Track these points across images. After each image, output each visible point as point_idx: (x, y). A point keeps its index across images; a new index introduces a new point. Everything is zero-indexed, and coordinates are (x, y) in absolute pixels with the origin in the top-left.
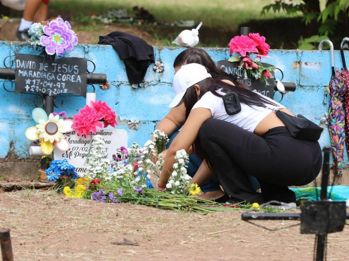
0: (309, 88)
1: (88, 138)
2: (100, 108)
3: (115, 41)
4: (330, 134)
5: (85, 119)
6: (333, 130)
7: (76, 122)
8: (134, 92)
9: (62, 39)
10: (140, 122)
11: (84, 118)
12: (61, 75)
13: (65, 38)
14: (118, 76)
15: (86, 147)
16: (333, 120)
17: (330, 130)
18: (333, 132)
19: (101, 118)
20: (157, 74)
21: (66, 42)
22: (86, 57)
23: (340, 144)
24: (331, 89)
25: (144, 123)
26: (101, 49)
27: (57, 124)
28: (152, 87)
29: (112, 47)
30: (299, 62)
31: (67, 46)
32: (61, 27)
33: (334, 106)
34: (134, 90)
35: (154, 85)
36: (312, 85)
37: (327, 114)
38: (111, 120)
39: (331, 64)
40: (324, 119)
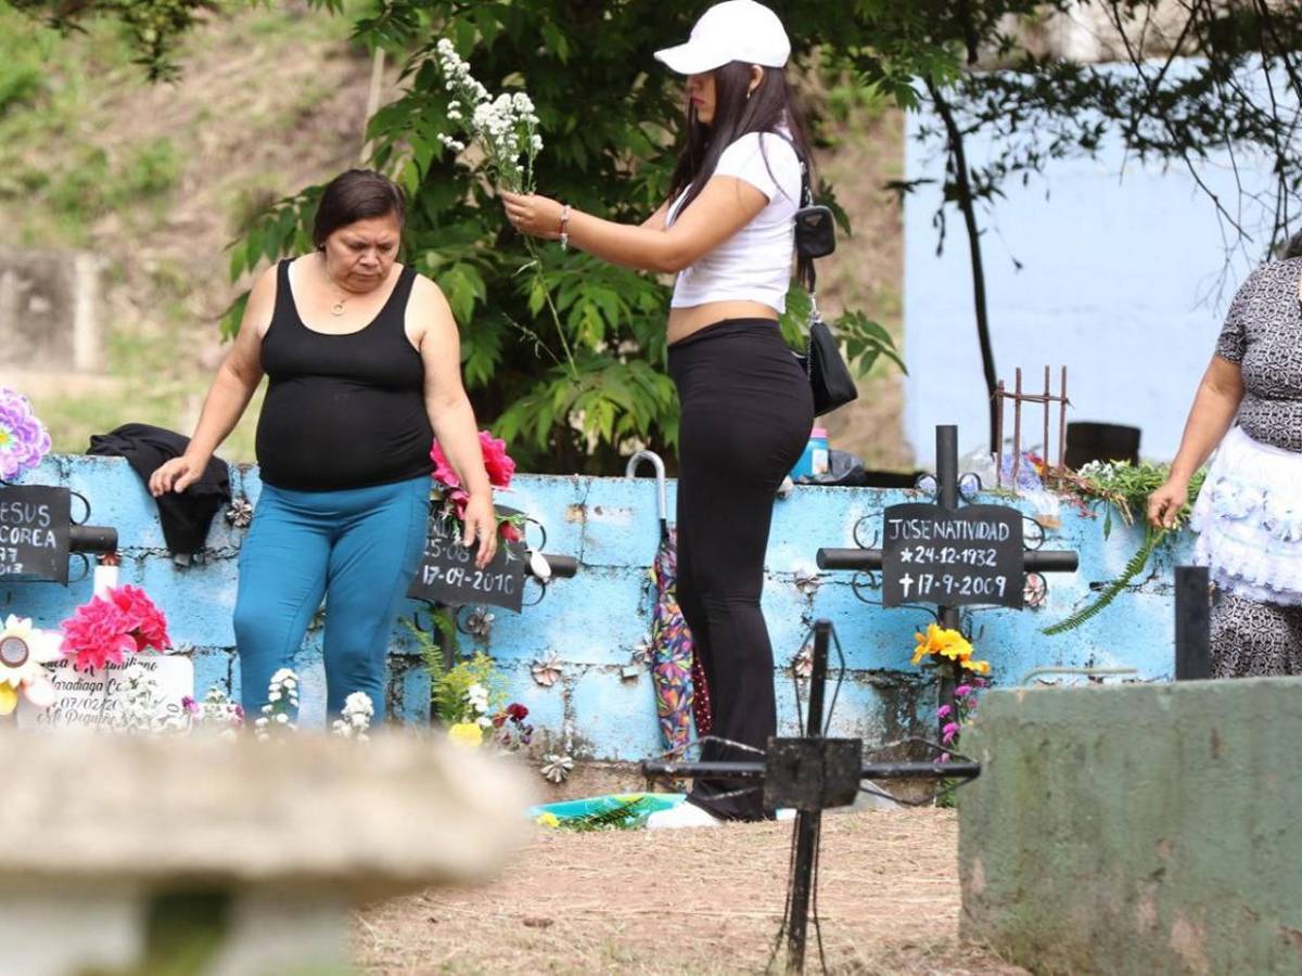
0: (604, 571)
1: (99, 677)
2: (130, 603)
3: (134, 449)
4: (655, 686)
5: (95, 630)
6: (664, 676)
7: (72, 636)
8: (180, 575)
9: (14, 439)
10: (194, 648)
11: (92, 627)
12: (7, 528)
13: (23, 436)
14: (141, 534)
15: (93, 698)
16: (664, 651)
17: (657, 677)
18: (663, 681)
19: (132, 629)
20: (236, 532)
21: (22, 444)
22: (65, 484)
23: (682, 711)
24: (659, 574)
25: (203, 653)
26: (99, 466)
27: (25, 640)
28: (224, 562)
29: (126, 462)
30: (582, 507)
31: (27, 457)
32: (13, 408)
33: (666, 617)
34: (179, 570)
35: (227, 558)
36: (613, 563)
37: (648, 638)
38: (155, 634)
39: (658, 513)
40: (643, 648)
